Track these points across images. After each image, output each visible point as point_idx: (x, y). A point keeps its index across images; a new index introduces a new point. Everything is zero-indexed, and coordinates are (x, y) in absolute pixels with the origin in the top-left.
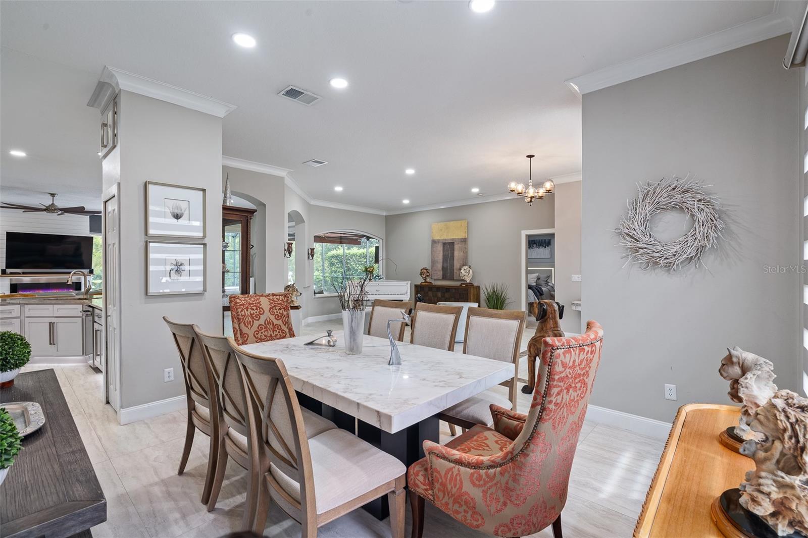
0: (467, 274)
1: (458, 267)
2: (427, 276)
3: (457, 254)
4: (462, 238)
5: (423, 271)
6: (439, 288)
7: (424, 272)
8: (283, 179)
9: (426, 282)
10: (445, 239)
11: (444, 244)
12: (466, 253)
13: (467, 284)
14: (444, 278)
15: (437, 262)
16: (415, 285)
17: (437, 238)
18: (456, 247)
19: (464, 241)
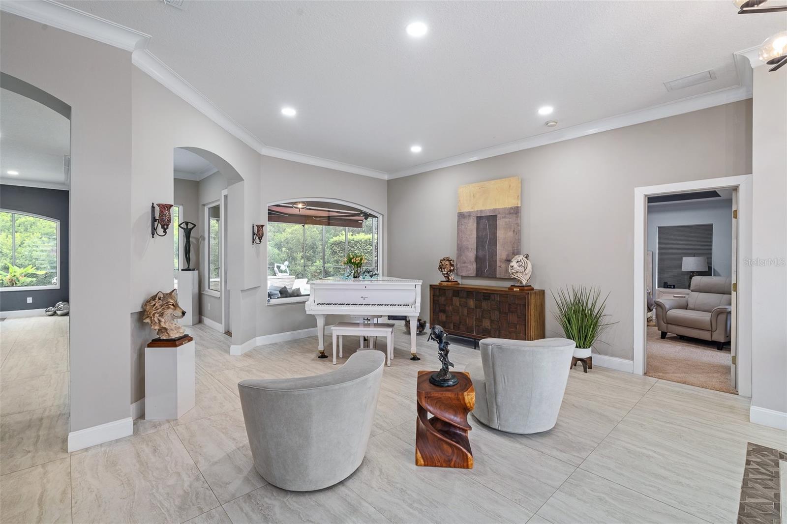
0: (522, 269)
1: (504, 257)
2: (450, 271)
3: (502, 234)
4: (512, 208)
5: (443, 262)
6: (471, 293)
7: (448, 265)
8: (129, 54)
9: (448, 281)
10: (481, 211)
11: (479, 219)
12: (517, 232)
13: (522, 288)
14: (479, 274)
15: (468, 248)
16: (430, 285)
17: (466, 209)
18: (500, 223)
19: (516, 211)
